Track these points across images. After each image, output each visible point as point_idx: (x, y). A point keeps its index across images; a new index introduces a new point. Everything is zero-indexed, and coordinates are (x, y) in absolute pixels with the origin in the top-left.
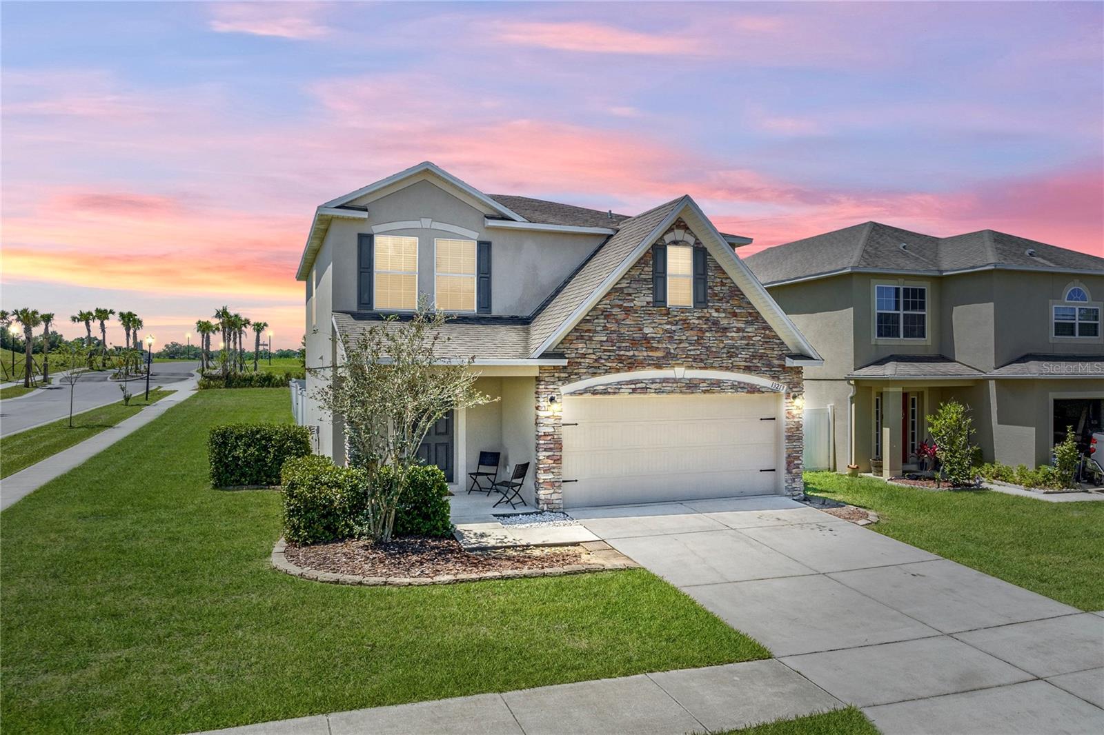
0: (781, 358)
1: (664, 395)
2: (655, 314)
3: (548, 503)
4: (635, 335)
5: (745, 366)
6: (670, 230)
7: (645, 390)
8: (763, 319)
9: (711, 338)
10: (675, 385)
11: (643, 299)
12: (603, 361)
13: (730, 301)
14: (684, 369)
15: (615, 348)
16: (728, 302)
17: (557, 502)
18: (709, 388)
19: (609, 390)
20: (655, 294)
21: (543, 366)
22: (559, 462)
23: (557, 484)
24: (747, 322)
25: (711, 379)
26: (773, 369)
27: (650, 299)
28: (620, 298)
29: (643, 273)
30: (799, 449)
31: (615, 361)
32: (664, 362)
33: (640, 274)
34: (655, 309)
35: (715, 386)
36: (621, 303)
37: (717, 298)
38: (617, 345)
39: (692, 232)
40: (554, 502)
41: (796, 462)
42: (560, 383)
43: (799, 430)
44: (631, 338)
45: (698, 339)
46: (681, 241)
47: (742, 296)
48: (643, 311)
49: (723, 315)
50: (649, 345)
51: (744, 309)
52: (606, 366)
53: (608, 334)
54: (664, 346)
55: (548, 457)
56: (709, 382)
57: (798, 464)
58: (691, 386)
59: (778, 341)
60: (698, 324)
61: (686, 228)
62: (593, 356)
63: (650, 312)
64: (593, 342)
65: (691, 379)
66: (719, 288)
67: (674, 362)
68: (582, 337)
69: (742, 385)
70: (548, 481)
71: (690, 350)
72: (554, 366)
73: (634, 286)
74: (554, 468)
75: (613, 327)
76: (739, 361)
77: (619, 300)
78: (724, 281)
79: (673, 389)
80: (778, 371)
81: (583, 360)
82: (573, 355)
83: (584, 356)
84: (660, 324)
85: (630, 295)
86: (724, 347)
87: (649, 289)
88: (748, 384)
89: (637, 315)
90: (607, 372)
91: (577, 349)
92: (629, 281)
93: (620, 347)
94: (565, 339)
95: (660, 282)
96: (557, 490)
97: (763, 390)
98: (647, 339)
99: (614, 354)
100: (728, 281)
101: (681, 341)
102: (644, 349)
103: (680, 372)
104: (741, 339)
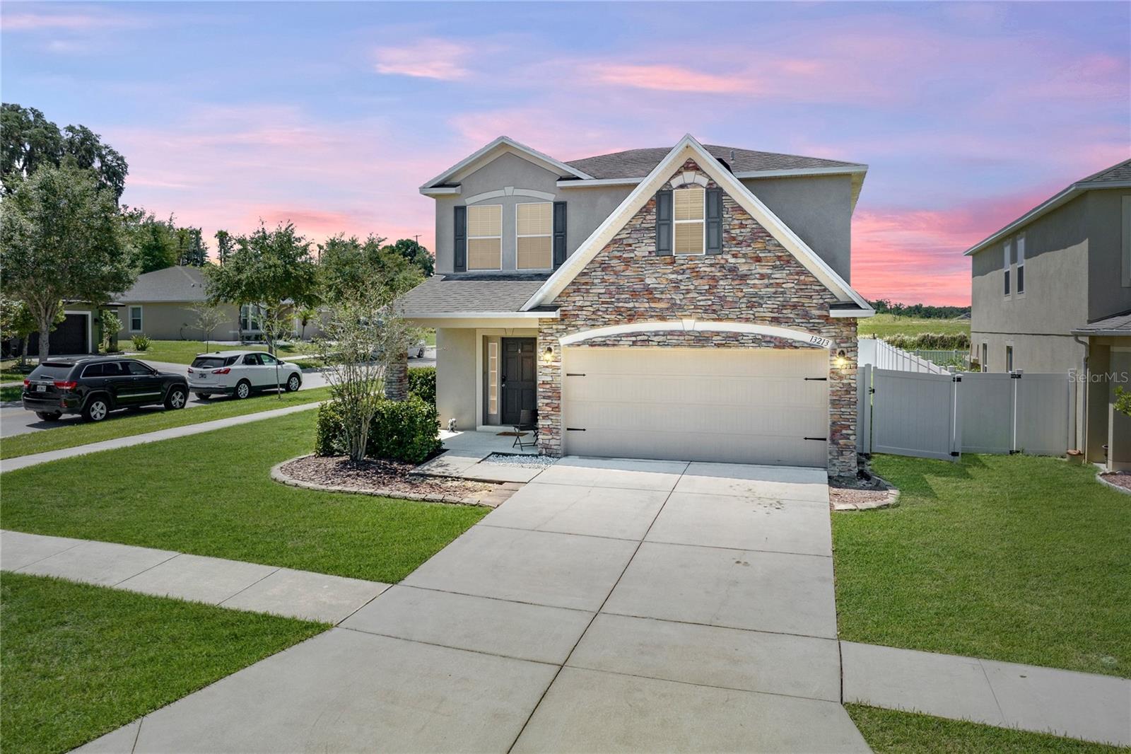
0: (821, 307)
1: (668, 349)
2: (660, 263)
3: (546, 447)
4: (635, 286)
5: (772, 318)
6: (679, 173)
7: (646, 342)
8: (797, 262)
9: (727, 287)
10: (682, 338)
11: (645, 248)
12: (600, 313)
13: (752, 244)
14: (694, 321)
15: (613, 300)
16: (749, 246)
17: (555, 447)
18: (724, 342)
19: (608, 342)
20: (658, 244)
21: (541, 319)
22: (557, 410)
23: (555, 431)
24: (774, 267)
25: (727, 332)
26: (811, 321)
27: (653, 249)
28: (619, 249)
29: (644, 221)
30: (848, 417)
31: (614, 313)
32: (669, 314)
33: (642, 223)
34: (658, 258)
35: (732, 339)
36: (619, 254)
37: (734, 242)
38: (616, 296)
39: (704, 172)
40: (553, 447)
41: (844, 432)
42: (558, 335)
43: (850, 394)
44: (631, 290)
45: (710, 288)
46: (690, 184)
47: (767, 238)
48: (645, 261)
49: (744, 260)
50: (651, 296)
51: (770, 252)
52: (604, 318)
53: (607, 286)
54: (669, 296)
55: (547, 404)
56: (724, 335)
57: (848, 435)
58: (701, 340)
59: (818, 288)
60: (711, 272)
61: (696, 168)
62: (590, 308)
63: (652, 262)
64: (591, 295)
65: (702, 331)
66: (738, 231)
67: (680, 314)
68: (578, 290)
69: (768, 339)
70: (547, 426)
71: (699, 301)
72: (552, 319)
73: (635, 236)
74: (552, 415)
75: (612, 279)
76: (763, 311)
77: (618, 251)
78: (744, 222)
79: (679, 342)
80: (819, 323)
81: (580, 313)
82: (571, 308)
83: (581, 308)
84: (664, 274)
85: (630, 245)
86: (744, 297)
87: (651, 238)
88: (776, 338)
89: (637, 265)
90: (606, 324)
91: (574, 302)
92: (627, 232)
93: (619, 299)
94: (562, 293)
95: (664, 230)
96: (555, 437)
97: (797, 345)
98: (649, 291)
99: (612, 306)
100: (750, 221)
101: (688, 291)
102: (645, 300)
103: (690, 324)
104: (767, 287)
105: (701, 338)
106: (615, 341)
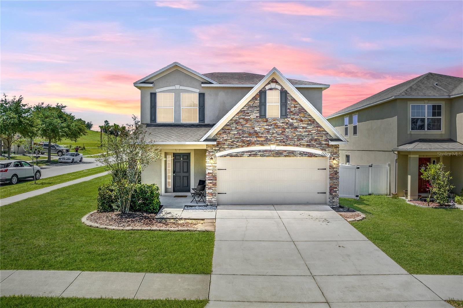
0: (326, 140)
1: (265, 158)
2: (261, 121)
3: (210, 202)
4: (250, 131)
5: (307, 145)
6: (269, 83)
7: (255, 155)
8: (317, 122)
9: (289, 132)
10: (270, 153)
11: (254, 115)
12: (235, 142)
13: (299, 115)
14: (275, 146)
15: (241, 137)
16: (298, 115)
17: (214, 202)
18: (288, 155)
19: (238, 155)
20: (260, 113)
21: (208, 145)
22: (215, 185)
23: (214, 194)
24: (308, 124)
25: (289, 151)
26: (322, 146)
27: (258, 115)
28: (243, 115)
29: (254, 103)
30: (336, 184)
31: (241, 142)
32: (265, 143)
33: (253, 104)
34: (260, 119)
35: (291, 153)
36: (243, 117)
37: (292, 113)
38: (242, 135)
39: (279, 84)
40: (213, 202)
41: (335, 190)
42: (215, 152)
43: (337, 175)
44: (249, 132)
45: (282, 132)
46: (274, 88)
47: (305, 112)
48: (255, 120)
49: (296, 121)
50: (257, 135)
51: (306, 118)
52: (236, 144)
53: (238, 130)
54: (265, 135)
55: (210, 183)
56: (288, 152)
57: (336, 191)
58: (279, 154)
59: (325, 133)
60: (283, 126)
61: (276, 82)
62: (230, 140)
63: (258, 121)
64: (231, 134)
65: (279, 150)
66: (293, 109)
67: (270, 143)
68: (225, 132)
69: (305, 153)
70: (210, 193)
71: (278, 137)
72: (213, 145)
73: (250, 109)
74: (213, 187)
75: (240, 128)
76: (303, 142)
77: (243, 116)
78: (296, 105)
79: (269, 155)
80: (325, 147)
81: (226, 142)
82: (221, 140)
83: (226, 140)
84: (263, 126)
85: (248, 113)
86: (296, 136)
87: (257, 110)
88: (309, 153)
89: (251, 122)
90: (237, 147)
91: (223, 137)
92: (247, 107)
93: (243, 136)
94: (217, 133)
95: (263, 107)
96: (214, 197)
97: (317, 155)
98: (256, 133)
99: (240, 139)
100: (298, 105)
101: (273, 133)
102: (255, 137)
103: (273, 147)
104: (305, 132)
105: (279, 153)
106: (241, 155)
